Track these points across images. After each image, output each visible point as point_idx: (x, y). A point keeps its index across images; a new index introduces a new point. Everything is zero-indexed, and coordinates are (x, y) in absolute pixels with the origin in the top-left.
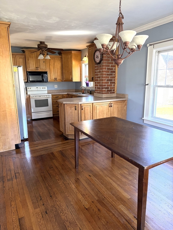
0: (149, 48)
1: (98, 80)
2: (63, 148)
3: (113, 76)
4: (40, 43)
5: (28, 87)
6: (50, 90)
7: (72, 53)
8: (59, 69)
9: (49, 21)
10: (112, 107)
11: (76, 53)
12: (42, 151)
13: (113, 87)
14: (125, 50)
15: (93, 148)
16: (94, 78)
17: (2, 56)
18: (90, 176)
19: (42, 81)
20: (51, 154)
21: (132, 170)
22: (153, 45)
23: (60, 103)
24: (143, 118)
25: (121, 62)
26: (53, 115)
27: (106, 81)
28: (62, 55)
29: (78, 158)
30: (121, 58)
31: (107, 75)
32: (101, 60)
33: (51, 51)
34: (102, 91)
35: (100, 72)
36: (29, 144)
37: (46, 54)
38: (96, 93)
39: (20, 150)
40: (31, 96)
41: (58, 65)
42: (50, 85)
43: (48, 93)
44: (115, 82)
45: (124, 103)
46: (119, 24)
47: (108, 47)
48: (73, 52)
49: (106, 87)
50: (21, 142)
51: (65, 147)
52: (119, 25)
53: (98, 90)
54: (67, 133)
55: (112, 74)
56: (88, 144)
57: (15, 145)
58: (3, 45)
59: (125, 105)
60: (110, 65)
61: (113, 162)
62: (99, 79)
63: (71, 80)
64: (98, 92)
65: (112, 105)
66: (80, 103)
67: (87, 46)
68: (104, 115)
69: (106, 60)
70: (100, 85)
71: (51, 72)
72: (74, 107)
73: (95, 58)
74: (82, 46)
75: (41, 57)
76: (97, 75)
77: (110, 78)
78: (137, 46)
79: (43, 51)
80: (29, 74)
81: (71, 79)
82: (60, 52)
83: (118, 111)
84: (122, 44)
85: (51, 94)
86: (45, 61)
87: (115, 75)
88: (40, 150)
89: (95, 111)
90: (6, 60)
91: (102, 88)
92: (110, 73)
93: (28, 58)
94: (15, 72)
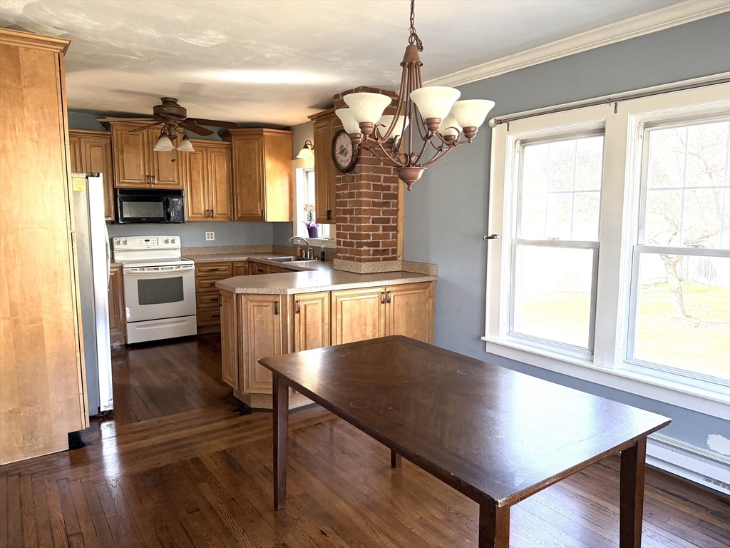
0: (494, 129)
1: (345, 220)
2: (232, 441)
3: (391, 208)
4: (161, 103)
5: (118, 239)
6: (189, 249)
7: (265, 133)
8: (221, 183)
9: (194, 41)
10: (389, 302)
11: (275, 134)
12: (163, 452)
13: (391, 240)
14: (429, 141)
15: (331, 439)
16: (333, 213)
17: (37, 142)
18: (323, 532)
19: (165, 220)
20: (192, 462)
21: (458, 508)
22: (507, 121)
23: (225, 293)
24: (482, 338)
25: (418, 174)
26: (198, 328)
27: (371, 224)
28: (231, 141)
29: (285, 474)
30: (418, 164)
31: (375, 204)
32: (356, 160)
33: (199, 128)
34: (360, 253)
35: (351, 195)
36: (117, 431)
37: (180, 136)
38: (339, 258)
39: (85, 451)
40: (125, 266)
41: (218, 169)
42: (191, 232)
43: (183, 258)
44: (396, 227)
45: (427, 291)
46: (411, 65)
47: (378, 132)
48: (267, 132)
49: (371, 240)
50: (88, 426)
51: (239, 439)
52: (410, 67)
53: (345, 251)
54: (246, 391)
55: (389, 203)
56: (315, 424)
57: (69, 434)
58: (42, 107)
59: (429, 296)
60: (383, 176)
61: (396, 483)
62: (348, 216)
63: (259, 217)
64: (348, 255)
65: (391, 295)
66: (290, 292)
67: (309, 117)
68: (365, 330)
69: (369, 161)
70: (352, 236)
71: (194, 191)
72: (271, 305)
73: (337, 153)
74: (297, 115)
75: (165, 145)
76: (344, 204)
77: (381, 213)
78: (461, 130)
79: (170, 126)
80: (120, 196)
81: (259, 213)
82: (227, 130)
83: (409, 315)
84: (420, 123)
85: (192, 262)
86: (176, 157)
87: (397, 206)
88: (154, 451)
89: (339, 317)
90: (50, 155)
91: (360, 245)
92: (381, 200)
93: (120, 147)
94: (77, 194)
